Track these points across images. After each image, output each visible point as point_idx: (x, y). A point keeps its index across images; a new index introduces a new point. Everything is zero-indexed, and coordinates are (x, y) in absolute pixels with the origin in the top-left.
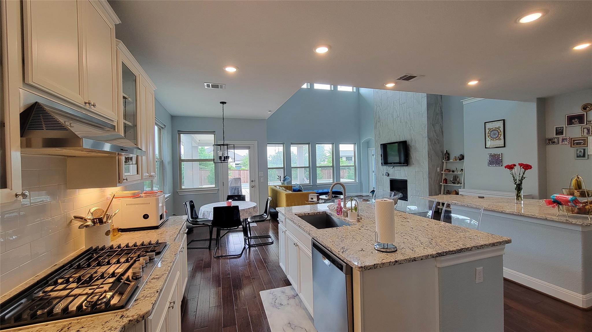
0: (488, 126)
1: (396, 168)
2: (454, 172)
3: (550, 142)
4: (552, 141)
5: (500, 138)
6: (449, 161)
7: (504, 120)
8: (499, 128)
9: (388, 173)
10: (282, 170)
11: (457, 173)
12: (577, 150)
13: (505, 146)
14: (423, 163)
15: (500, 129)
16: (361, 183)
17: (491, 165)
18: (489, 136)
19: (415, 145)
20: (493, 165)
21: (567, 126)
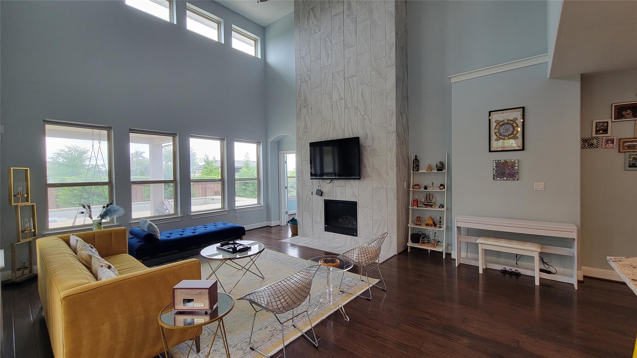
0: (495, 117)
1: (336, 182)
2: (426, 189)
3: (586, 144)
4: (589, 143)
5: (517, 135)
6: (418, 171)
7: (523, 108)
8: (514, 121)
9: (321, 190)
10: (107, 187)
11: (434, 190)
12: (629, 157)
13: (523, 149)
14: (388, 174)
15: (516, 121)
16: (267, 206)
17: (498, 179)
18: (497, 132)
19: (372, 146)
20: (503, 179)
21: (613, 120)
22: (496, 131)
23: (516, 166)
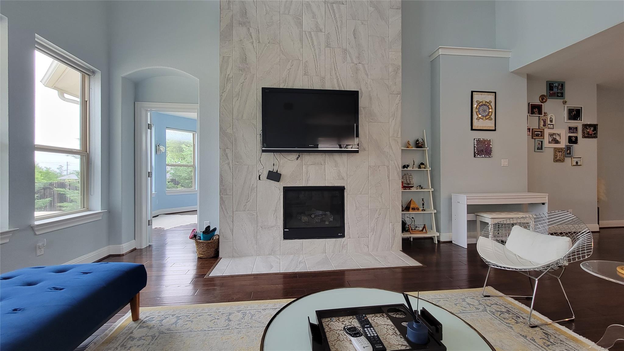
0: (476, 97)
1: (307, 158)
2: (407, 168)
5: (491, 117)
7: (495, 93)
8: (490, 102)
9: (279, 171)
11: (415, 169)
12: (537, 142)
13: (495, 130)
17: (478, 156)
18: (478, 112)
19: (368, 108)
20: (482, 156)
21: (530, 115)
22: (477, 110)
23: (491, 145)
